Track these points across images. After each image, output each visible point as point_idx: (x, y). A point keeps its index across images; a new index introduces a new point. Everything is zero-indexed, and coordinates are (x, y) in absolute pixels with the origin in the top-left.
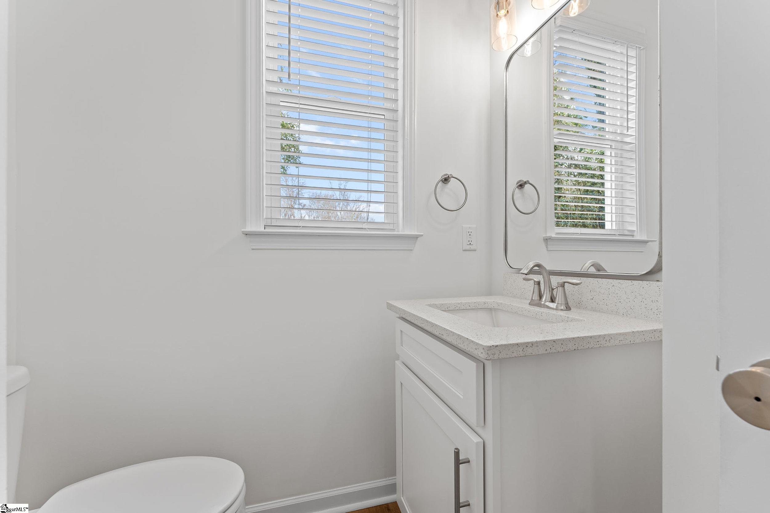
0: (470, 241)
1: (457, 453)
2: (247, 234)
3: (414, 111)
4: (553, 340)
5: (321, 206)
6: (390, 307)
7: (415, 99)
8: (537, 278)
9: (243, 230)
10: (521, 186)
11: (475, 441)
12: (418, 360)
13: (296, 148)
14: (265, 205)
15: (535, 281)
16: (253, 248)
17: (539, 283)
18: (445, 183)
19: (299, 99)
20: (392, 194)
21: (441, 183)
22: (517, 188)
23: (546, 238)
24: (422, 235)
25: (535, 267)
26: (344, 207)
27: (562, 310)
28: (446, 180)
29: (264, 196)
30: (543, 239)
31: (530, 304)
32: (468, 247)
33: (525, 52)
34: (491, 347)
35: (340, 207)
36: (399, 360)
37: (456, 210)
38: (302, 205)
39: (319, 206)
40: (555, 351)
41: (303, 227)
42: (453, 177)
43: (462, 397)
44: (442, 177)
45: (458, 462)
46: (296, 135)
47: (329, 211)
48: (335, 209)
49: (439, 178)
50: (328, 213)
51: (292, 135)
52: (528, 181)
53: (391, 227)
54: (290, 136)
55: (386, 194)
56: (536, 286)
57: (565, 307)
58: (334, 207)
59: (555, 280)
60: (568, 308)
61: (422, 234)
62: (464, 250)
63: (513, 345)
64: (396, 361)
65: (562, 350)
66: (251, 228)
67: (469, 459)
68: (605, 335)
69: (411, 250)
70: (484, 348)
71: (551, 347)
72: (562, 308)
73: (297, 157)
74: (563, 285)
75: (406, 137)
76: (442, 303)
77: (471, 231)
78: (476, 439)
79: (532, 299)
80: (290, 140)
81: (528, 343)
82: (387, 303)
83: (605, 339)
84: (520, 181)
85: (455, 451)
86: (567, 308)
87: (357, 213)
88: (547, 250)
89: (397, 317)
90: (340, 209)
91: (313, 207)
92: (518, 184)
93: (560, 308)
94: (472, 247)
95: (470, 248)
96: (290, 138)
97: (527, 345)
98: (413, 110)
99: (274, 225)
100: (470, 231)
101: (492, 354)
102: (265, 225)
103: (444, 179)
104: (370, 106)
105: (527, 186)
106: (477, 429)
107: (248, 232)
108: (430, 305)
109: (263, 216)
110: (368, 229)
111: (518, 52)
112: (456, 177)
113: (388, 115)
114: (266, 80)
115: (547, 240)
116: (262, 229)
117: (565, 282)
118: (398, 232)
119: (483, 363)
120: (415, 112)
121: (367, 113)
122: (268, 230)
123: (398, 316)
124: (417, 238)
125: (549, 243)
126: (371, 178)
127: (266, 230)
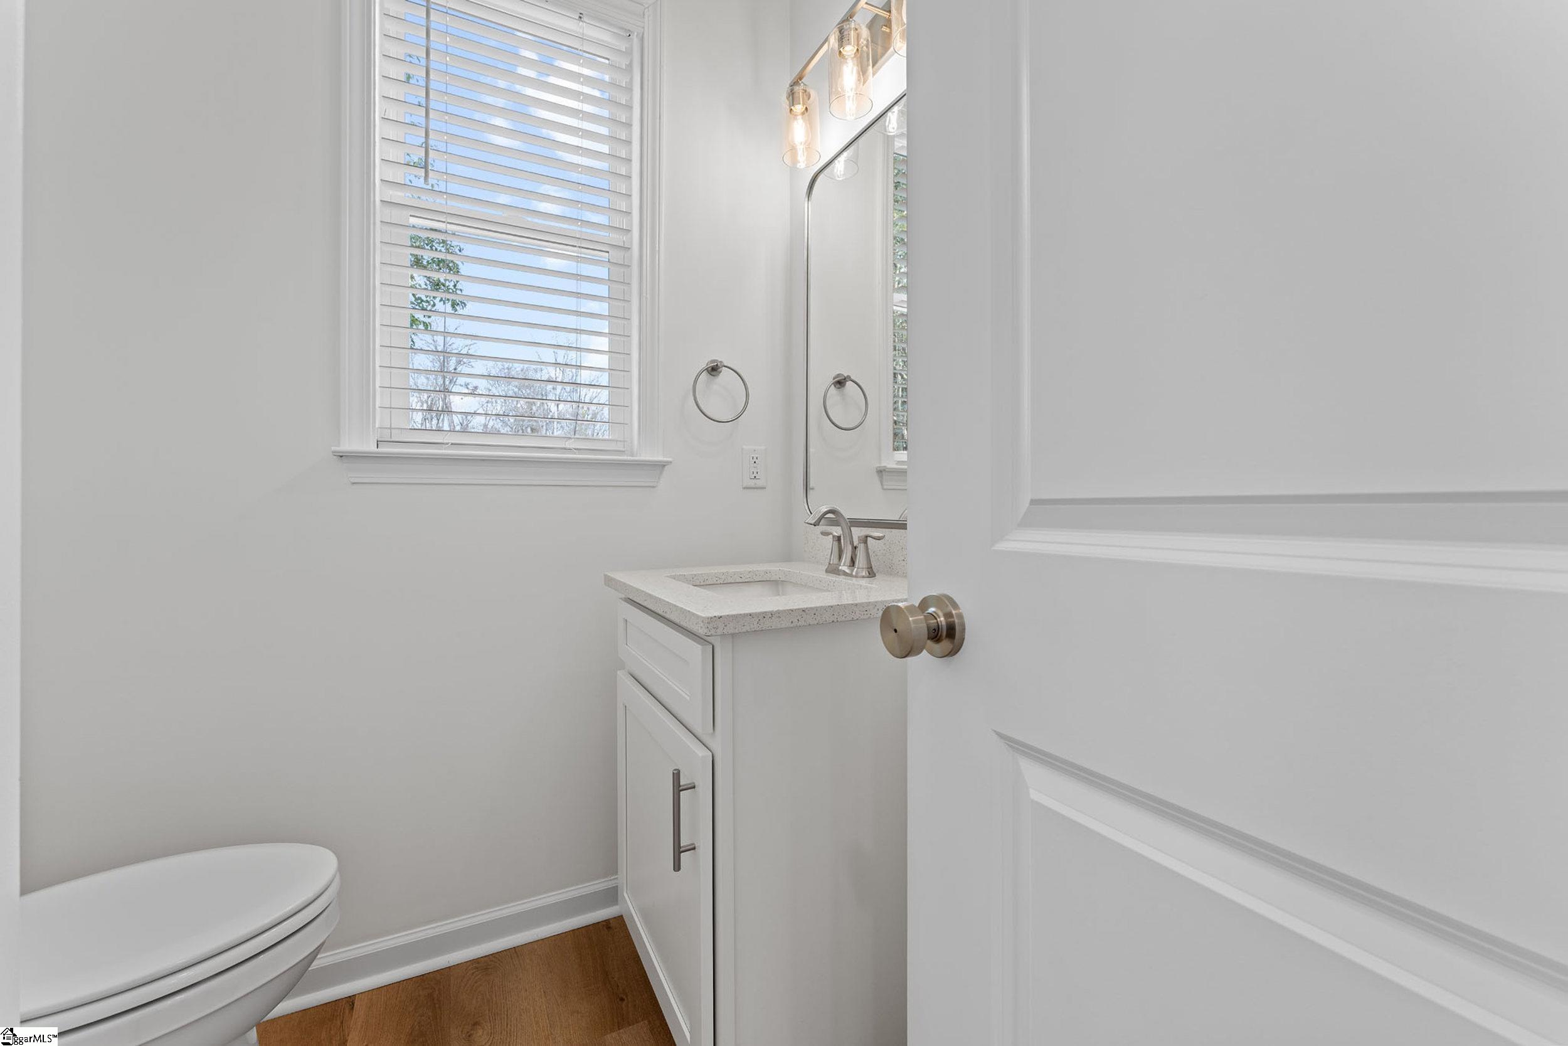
0: (755, 473)
1: (677, 775)
2: (341, 456)
3: (659, 250)
4: (802, 608)
5: (513, 390)
6: (609, 581)
7: (661, 232)
8: (837, 531)
9: (333, 448)
10: (840, 383)
11: (700, 755)
12: (649, 665)
13: (453, 269)
14: (378, 404)
15: (834, 536)
16: (353, 482)
17: (839, 538)
18: (713, 376)
19: (445, 216)
20: (622, 390)
21: (704, 375)
22: (833, 386)
23: (881, 468)
24: (671, 462)
25: (829, 513)
26: (566, 394)
27: (863, 577)
28: (714, 370)
29: (377, 387)
30: (875, 470)
31: (827, 571)
32: (752, 483)
33: (835, 171)
34: (711, 618)
35: (556, 395)
36: (624, 669)
37: (731, 421)
38: (469, 387)
39: (508, 390)
40: (804, 623)
41: (452, 444)
42: (725, 366)
43: (688, 698)
44: (707, 365)
45: (678, 789)
46: (453, 242)
47: (531, 400)
48: (545, 398)
49: (703, 365)
50: (531, 405)
51: (444, 242)
52: (849, 377)
53: (620, 447)
54: (439, 243)
55: (610, 389)
56: (836, 543)
57: (867, 573)
58: (542, 395)
59: (857, 532)
60: (871, 574)
61: (670, 459)
62: (744, 488)
63: (745, 615)
64: (618, 672)
65: (816, 622)
66: (350, 444)
67: (694, 783)
68: (876, 602)
69: (653, 487)
70: (703, 619)
71: (799, 618)
72: (864, 574)
73: (454, 290)
74: (865, 540)
75: (644, 295)
76: (695, 573)
77: (757, 456)
78: (702, 753)
79: (830, 564)
80: (440, 251)
81: (766, 612)
82: (606, 576)
83: (877, 607)
84: (839, 375)
85: (673, 773)
86: (869, 574)
87: (593, 407)
88: (883, 489)
89: (621, 599)
90: (555, 397)
91: (494, 391)
92: (836, 380)
93: (860, 574)
94: (759, 483)
95: (755, 484)
96: (439, 249)
97: (763, 615)
98: (657, 249)
99: (397, 440)
100: (755, 456)
101: (714, 628)
102: (379, 439)
103: (710, 369)
104: (579, 238)
105: (849, 384)
106: (705, 739)
107: (346, 452)
108: (674, 577)
109: (374, 422)
110: (575, 449)
111: (826, 172)
112: (729, 366)
113: (616, 255)
114: (381, 180)
115: (881, 472)
116: (372, 448)
117: (867, 537)
118: (632, 456)
119: (711, 646)
120: (661, 252)
121: (575, 246)
122: (385, 449)
123: (624, 596)
124: (664, 466)
125: (884, 477)
126: (581, 362)
127: (380, 450)
